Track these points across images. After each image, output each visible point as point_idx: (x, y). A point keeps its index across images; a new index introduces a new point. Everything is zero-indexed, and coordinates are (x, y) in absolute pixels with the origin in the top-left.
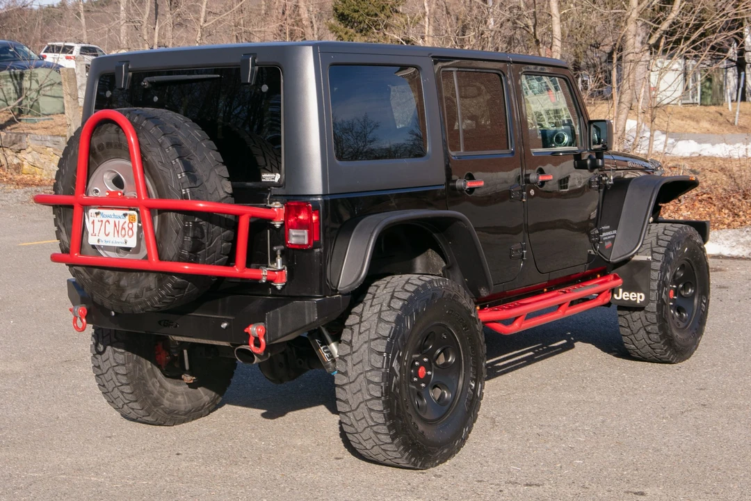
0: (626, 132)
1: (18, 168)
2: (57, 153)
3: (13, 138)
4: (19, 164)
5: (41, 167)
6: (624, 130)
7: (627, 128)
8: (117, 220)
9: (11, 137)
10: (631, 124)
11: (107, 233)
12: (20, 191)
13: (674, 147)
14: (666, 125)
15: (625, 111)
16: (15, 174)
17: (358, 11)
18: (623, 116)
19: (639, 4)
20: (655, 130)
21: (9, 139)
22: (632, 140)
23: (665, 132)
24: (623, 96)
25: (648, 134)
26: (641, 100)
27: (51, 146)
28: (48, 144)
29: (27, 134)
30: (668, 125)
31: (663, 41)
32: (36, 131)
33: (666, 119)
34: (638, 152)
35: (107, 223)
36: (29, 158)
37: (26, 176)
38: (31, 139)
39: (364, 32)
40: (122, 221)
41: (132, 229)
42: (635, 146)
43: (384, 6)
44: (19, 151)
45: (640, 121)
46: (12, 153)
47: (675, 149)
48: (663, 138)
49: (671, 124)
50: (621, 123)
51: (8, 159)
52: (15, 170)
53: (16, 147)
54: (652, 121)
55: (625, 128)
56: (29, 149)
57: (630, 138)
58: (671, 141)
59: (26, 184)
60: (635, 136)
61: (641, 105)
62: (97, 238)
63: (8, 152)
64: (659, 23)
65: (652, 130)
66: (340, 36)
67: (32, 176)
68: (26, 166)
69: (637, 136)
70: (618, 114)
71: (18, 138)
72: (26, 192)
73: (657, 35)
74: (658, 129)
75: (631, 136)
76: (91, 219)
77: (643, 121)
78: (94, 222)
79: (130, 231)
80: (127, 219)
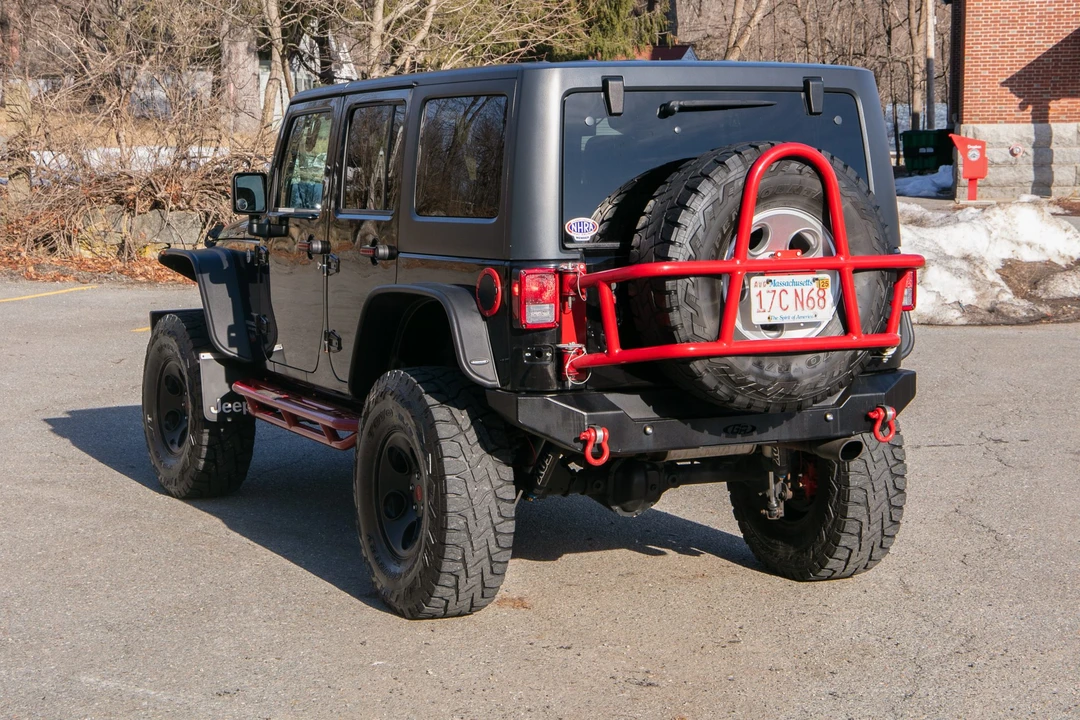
8: (799, 289)
11: (784, 306)
35: (783, 293)
40: (807, 288)
41: (823, 297)
62: (767, 314)
76: (757, 290)
78: (760, 293)
79: (821, 301)
80: (815, 285)
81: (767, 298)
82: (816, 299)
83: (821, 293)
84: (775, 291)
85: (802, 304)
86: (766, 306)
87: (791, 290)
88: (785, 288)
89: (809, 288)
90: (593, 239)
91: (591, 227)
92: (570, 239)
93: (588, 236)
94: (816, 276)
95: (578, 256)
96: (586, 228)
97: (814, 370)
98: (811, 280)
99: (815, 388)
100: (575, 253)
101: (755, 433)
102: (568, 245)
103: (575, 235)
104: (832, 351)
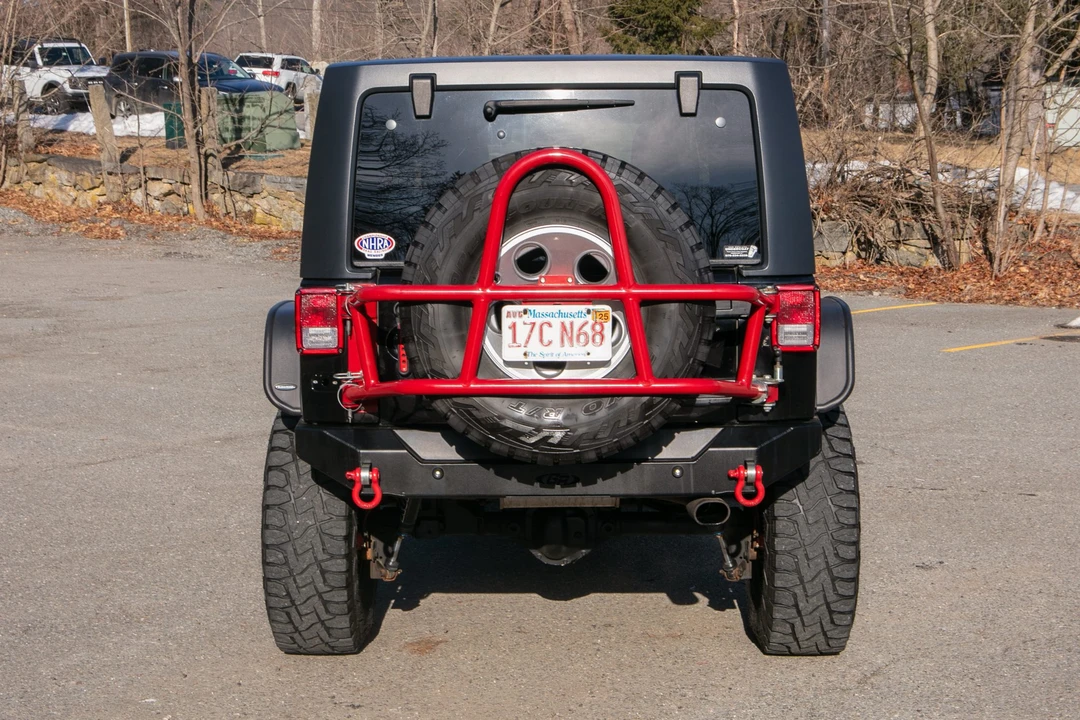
0: (1015, 182)
1: (250, 216)
2: (298, 198)
3: (245, 179)
4: (250, 211)
5: (278, 215)
6: (1013, 181)
7: (1017, 179)
8: (567, 322)
9: (241, 178)
10: (1022, 173)
11: (546, 341)
12: (258, 245)
13: (1074, 202)
14: (1064, 174)
15: (1015, 156)
16: (244, 223)
17: (643, 12)
18: (1011, 164)
19: (1035, 28)
20: (1051, 181)
21: (238, 182)
22: (1024, 192)
23: (1063, 184)
24: (1013, 139)
25: (1042, 186)
26: (1035, 144)
27: (292, 189)
28: (288, 187)
29: (262, 175)
30: (1067, 175)
31: (1063, 72)
32: (270, 171)
33: (1065, 167)
34: (1029, 207)
35: (545, 326)
36: (264, 204)
37: (259, 227)
38: (267, 180)
39: (651, 41)
40: (578, 321)
42: (1026, 200)
43: (679, 6)
44: (251, 196)
45: (1032, 168)
46: (242, 198)
47: (1074, 205)
48: (1060, 191)
49: (1071, 174)
50: (1010, 171)
51: (236, 205)
52: (246, 218)
53: (249, 191)
54: (1047, 170)
55: (1014, 178)
56: (264, 194)
57: (1019, 190)
58: (1070, 195)
59: (262, 237)
60: (1026, 187)
61: (1034, 151)
62: (522, 350)
63: (238, 196)
64: (1059, 52)
65: (1047, 181)
66: (617, 46)
67: (266, 227)
68: (259, 215)
69: (1028, 188)
70: (1006, 160)
71: (251, 180)
72: (265, 246)
73: (1056, 66)
74: (1055, 180)
75: (1021, 187)
76: (510, 321)
77: (1036, 168)
78: (514, 325)
79: (598, 338)
80: (589, 318)
81: (522, 332)
82: (590, 333)
83: (598, 328)
84: (534, 324)
85: (571, 339)
86: (521, 339)
87: (556, 322)
88: (547, 319)
89: (580, 321)
90: (388, 257)
91: (386, 243)
92: (362, 257)
93: (382, 253)
94: (591, 307)
95: (370, 275)
96: (379, 245)
97: (593, 418)
98: (585, 311)
99: (595, 439)
100: (366, 272)
101: (579, 485)
102: (356, 263)
103: (367, 253)
104: (618, 396)
